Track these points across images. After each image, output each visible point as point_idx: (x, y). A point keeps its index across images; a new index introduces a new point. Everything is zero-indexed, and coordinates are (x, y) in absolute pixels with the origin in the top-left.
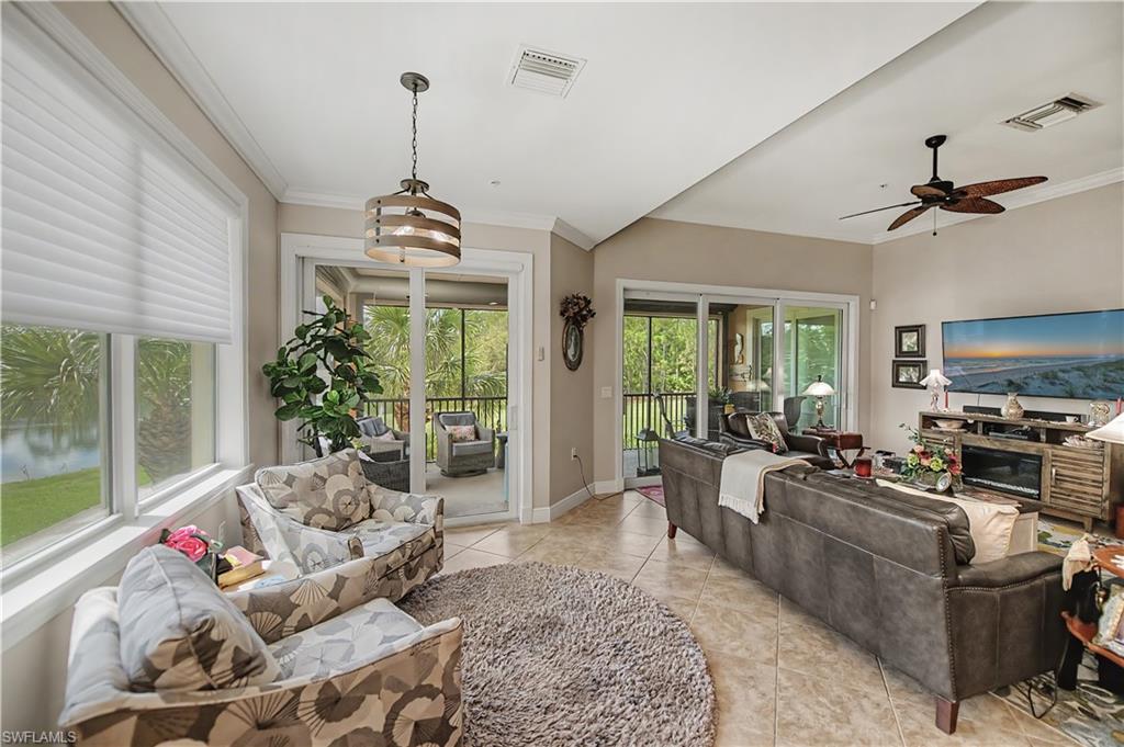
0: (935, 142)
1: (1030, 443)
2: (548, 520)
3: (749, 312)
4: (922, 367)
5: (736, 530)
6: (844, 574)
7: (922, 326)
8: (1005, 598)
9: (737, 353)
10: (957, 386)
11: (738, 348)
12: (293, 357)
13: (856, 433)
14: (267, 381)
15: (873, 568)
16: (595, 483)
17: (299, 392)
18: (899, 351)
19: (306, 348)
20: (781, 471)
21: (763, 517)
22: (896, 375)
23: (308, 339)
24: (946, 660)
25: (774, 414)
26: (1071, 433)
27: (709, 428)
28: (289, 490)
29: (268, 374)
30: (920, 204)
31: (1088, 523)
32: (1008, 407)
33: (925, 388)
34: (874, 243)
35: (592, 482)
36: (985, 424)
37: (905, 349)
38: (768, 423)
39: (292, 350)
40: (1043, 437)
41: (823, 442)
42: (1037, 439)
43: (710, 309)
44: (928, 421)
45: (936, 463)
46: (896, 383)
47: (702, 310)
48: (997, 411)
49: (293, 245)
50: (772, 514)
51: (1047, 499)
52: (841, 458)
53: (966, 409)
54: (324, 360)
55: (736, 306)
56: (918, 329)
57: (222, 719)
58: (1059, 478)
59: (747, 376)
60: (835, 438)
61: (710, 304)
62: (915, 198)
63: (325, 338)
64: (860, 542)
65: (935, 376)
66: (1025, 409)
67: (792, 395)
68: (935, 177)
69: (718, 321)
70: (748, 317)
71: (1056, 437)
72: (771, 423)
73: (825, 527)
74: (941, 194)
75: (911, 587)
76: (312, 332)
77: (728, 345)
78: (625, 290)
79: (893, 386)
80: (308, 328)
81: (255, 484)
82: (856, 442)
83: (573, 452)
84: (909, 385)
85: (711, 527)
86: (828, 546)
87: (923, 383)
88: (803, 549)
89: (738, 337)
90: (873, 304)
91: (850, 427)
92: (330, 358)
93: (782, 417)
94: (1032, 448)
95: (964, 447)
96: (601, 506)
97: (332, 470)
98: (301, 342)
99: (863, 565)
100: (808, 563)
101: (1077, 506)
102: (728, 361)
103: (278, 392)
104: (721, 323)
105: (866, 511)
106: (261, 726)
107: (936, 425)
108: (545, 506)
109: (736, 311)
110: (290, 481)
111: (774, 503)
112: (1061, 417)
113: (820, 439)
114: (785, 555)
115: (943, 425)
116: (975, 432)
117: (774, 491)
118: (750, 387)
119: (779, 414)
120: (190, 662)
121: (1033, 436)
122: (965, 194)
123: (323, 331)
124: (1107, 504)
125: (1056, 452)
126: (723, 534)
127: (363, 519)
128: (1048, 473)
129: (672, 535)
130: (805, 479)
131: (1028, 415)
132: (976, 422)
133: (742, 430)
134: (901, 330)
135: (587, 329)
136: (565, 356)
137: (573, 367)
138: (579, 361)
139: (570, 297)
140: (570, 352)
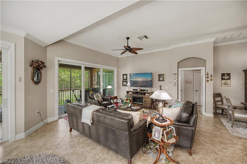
0: (128, 38)
1: (141, 95)
2: (24, 137)
3: (96, 69)
4: (127, 82)
5: (86, 128)
6: (110, 135)
7: (127, 74)
8: (139, 132)
9: (93, 79)
10: (132, 85)
11: (94, 78)
13: (116, 96)
15: (115, 133)
16: (48, 119)
18: (123, 79)
20: (96, 111)
21: (92, 124)
22: (123, 83)
24: (129, 151)
25: (100, 93)
26: (146, 93)
27: (85, 97)
30: (125, 50)
31: (148, 108)
32: (138, 89)
33: (127, 86)
34: (119, 57)
35: (47, 118)
36: (136, 92)
37: (124, 79)
38: (99, 96)
40: (143, 94)
41: (110, 98)
42: (142, 95)
43: (85, 68)
44: (128, 92)
45: (128, 101)
46: (123, 85)
47: (83, 68)
48: (137, 90)
50: (95, 122)
51: (144, 105)
52: (113, 101)
53: (133, 90)
55: (93, 68)
56: (126, 75)
58: (145, 101)
59: (96, 84)
60: (112, 97)
61: (85, 67)
62: (125, 49)
64: (113, 127)
65: (129, 84)
66: (141, 89)
67: (105, 88)
68: (128, 45)
69: (89, 71)
70: (96, 71)
71: (144, 94)
72: (99, 95)
73: (106, 124)
74: (129, 49)
75: (123, 136)
77: (91, 77)
78: (58, 60)
79: (123, 86)
82: (116, 98)
83: (37, 111)
84: (125, 85)
85: (81, 127)
86: (107, 128)
87: (127, 85)
88: (101, 131)
89: (94, 75)
90: (119, 69)
91: (115, 95)
93: (102, 94)
94: (141, 96)
95: (133, 97)
96: (49, 126)
99: (114, 132)
100: (103, 134)
101: (147, 105)
102: (92, 81)
104: (90, 72)
105: (114, 119)
107: (129, 93)
108: (23, 133)
109: (93, 69)
111: (95, 119)
112: (145, 90)
113: (109, 98)
114: (98, 132)
115: (130, 93)
116: (134, 94)
117: (95, 116)
118: (96, 87)
119: (101, 93)
121: (142, 94)
122: (132, 49)
124: (150, 104)
125: (145, 97)
126: (84, 129)
128: (144, 100)
129: (71, 131)
130: (102, 112)
131: (141, 90)
132: (134, 92)
133: (93, 98)
134: (124, 75)
135: (43, 71)
136: (33, 80)
137: (37, 83)
138: (40, 82)
139: (34, 60)
140: (35, 79)
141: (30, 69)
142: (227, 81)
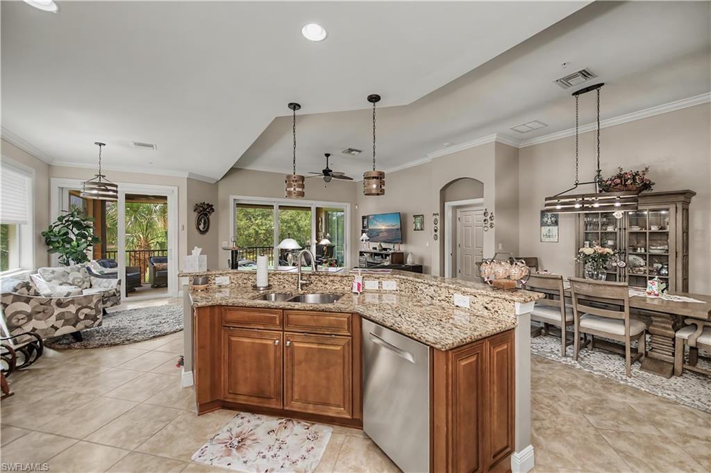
0: (327, 155)
9: (320, 227)
10: (370, 239)
11: (320, 224)
12: (56, 229)
14: (43, 239)
17: (59, 243)
18: (363, 226)
19: (62, 225)
23: (64, 222)
28: (52, 275)
29: (44, 236)
39: (56, 226)
43: (280, 207)
44: (362, 254)
48: (377, 248)
49: (56, 183)
53: (372, 248)
54: (72, 230)
56: (367, 217)
57: (32, 300)
61: (279, 205)
63: (72, 221)
65: (365, 235)
66: (382, 247)
68: (327, 168)
71: (386, 257)
76: (66, 219)
78: (234, 200)
80: (64, 217)
81: (39, 274)
89: (320, 219)
90: (357, 207)
92: (75, 229)
97: (72, 270)
98: (60, 223)
103: (48, 243)
106: (41, 304)
110: (53, 272)
112: (387, 249)
115: (365, 254)
116: (371, 257)
120: (25, 288)
123: (71, 218)
127: (86, 288)
131: (382, 249)
132: (372, 253)
134: (364, 218)
135: (212, 217)
136: (198, 229)
137: (203, 232)
138: (207, 230)
139: (199, 203)
140: (201, 227)
141: (195, 215)
142: (550, 228)
